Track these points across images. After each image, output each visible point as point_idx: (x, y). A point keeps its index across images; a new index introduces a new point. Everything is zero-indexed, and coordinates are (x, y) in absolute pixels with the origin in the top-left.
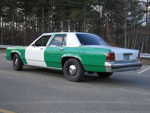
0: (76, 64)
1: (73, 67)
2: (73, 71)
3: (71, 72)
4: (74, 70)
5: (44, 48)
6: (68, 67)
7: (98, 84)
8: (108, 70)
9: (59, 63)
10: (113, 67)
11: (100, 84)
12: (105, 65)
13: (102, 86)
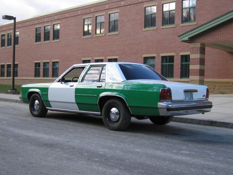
3: (112, 117)
5: (75, 84)
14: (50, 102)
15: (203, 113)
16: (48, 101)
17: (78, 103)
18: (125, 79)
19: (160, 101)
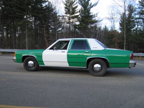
4: (100, 67)
12: (130, 63)
14: (44, 62)
19: (130, 60)
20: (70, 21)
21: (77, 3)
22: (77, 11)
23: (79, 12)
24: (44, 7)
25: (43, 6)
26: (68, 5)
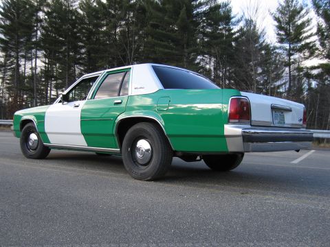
0: (150, 135)
1: (143, 145)
2: (143, 154)
3: (138, 155)
4: (147, 151)
5: (82, 104)
6: (133, 145)
7: (207, 185)
8: (232, 147)
9: (113, 135)
10: (247, 138)
11: (212, 185)
13: (217, 191)
14: (48, 135)
15: (298, 151)
16: (45, 133)
17: (84, 134)
18: (161, 87)
19: (228, 122)
20: (290, 59)
21: (307, 12)
22: (309, 33)
23: (316, 34)
24: (234, 33)
25: (233, 31)
26: (285, 19)
